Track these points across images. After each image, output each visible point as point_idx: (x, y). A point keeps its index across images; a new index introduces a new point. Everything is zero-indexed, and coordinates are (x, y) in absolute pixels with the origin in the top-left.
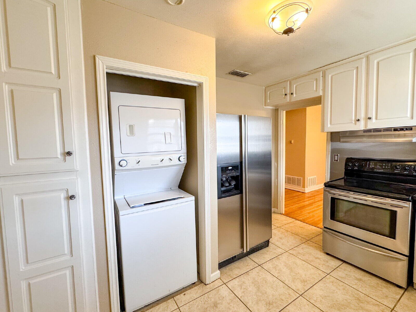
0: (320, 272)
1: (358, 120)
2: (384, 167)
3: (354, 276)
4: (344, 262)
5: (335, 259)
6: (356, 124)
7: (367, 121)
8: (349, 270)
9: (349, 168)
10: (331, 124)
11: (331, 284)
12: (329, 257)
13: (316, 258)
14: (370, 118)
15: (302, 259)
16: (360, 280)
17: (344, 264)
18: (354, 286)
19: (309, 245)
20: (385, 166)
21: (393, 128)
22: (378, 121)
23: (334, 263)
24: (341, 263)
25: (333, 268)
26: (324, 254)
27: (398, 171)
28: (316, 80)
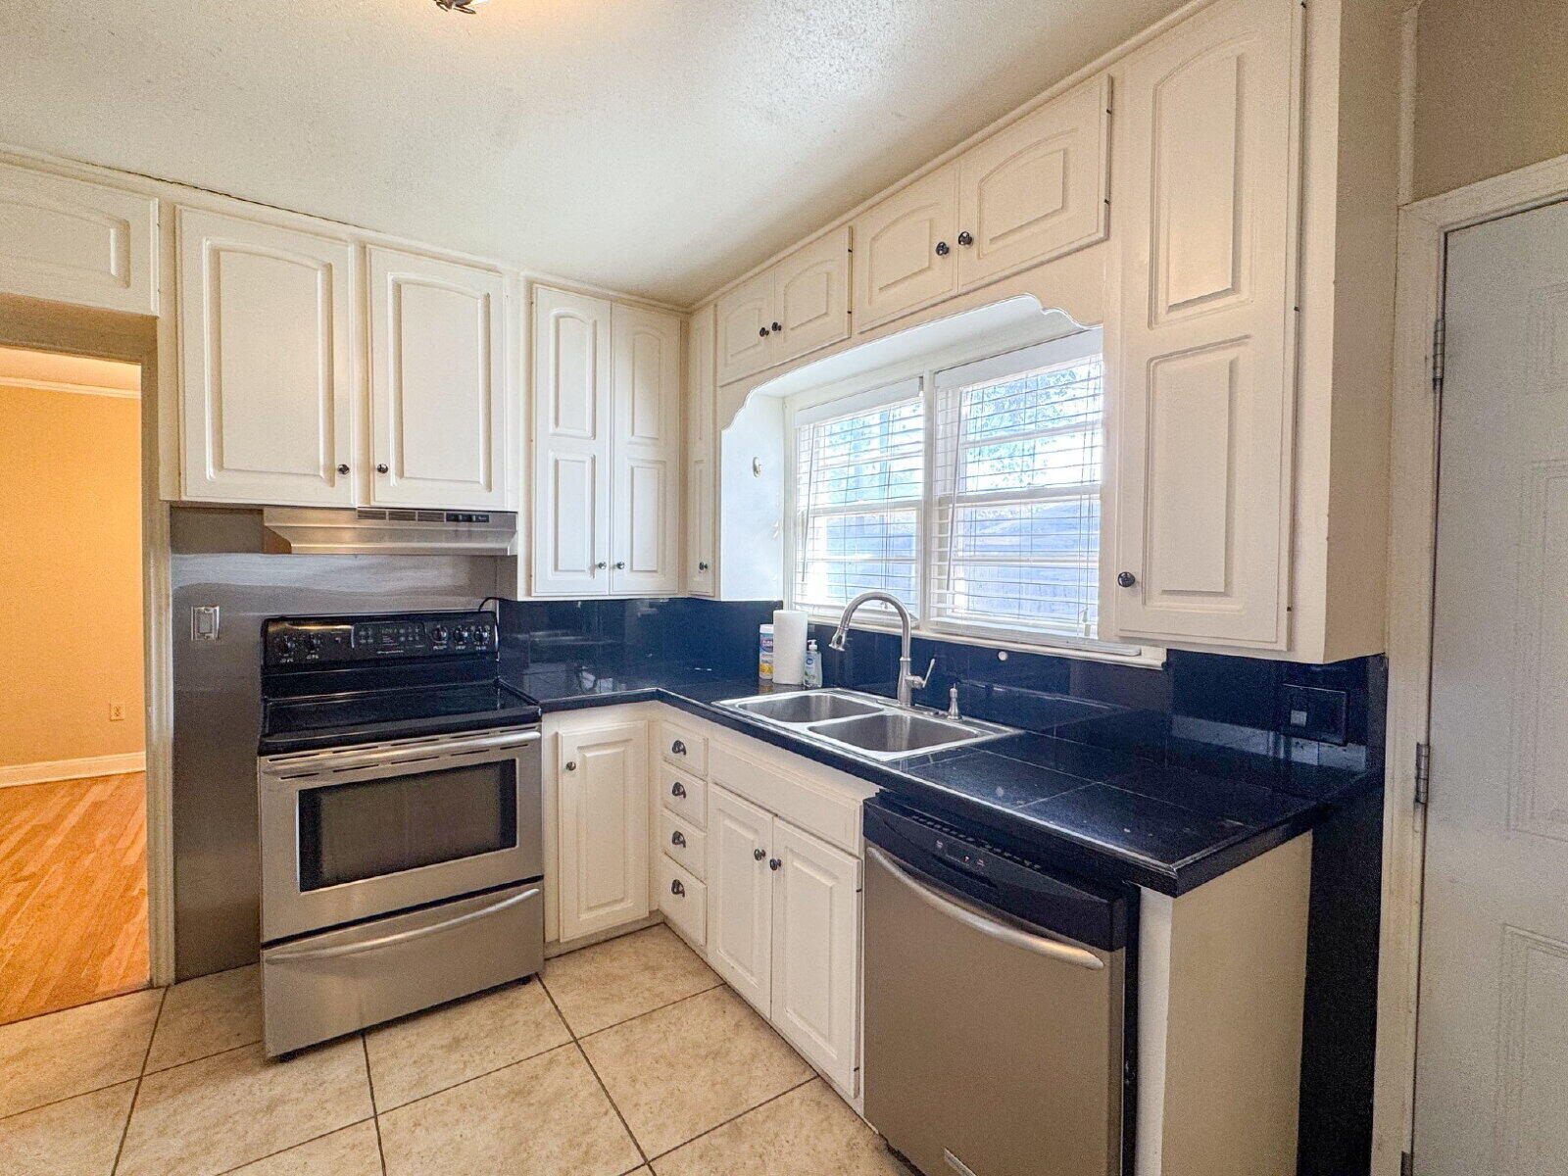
0: (346, 1138)
1: (344, 470)
2: (402, 639)
3: (434, 1047)
4: (363, 1033)
5: (327, 1054)
6: (332, 482)
7: (371, 475)
8: (404, 1044)
9: (284, 661)
10: (219, 465)
11: (420, 1132)
12: (300, 1065)
13: (270, 1109)
14: (383, 470)
15: (226, 1169)
16: (457, 1041)
17: (374, 1041)
18: (469, 1074)
19: (169, 1091)
20: (406, 635)
21: (445, 513)
22: (405, 482)
23: (344, 1065)
24: (357, 1046)
25: (362, 1085)
26: (271, 1073)
27: (441, 648)
28: (125, 227)
